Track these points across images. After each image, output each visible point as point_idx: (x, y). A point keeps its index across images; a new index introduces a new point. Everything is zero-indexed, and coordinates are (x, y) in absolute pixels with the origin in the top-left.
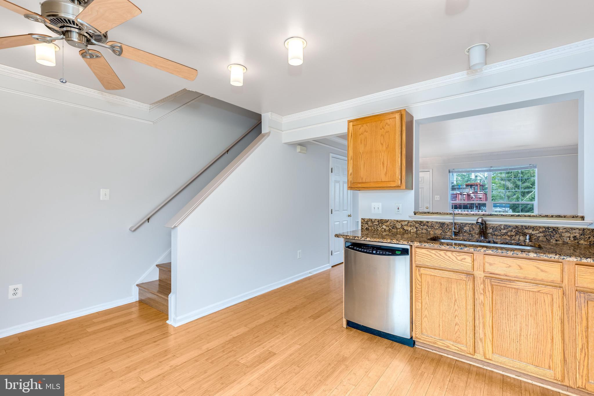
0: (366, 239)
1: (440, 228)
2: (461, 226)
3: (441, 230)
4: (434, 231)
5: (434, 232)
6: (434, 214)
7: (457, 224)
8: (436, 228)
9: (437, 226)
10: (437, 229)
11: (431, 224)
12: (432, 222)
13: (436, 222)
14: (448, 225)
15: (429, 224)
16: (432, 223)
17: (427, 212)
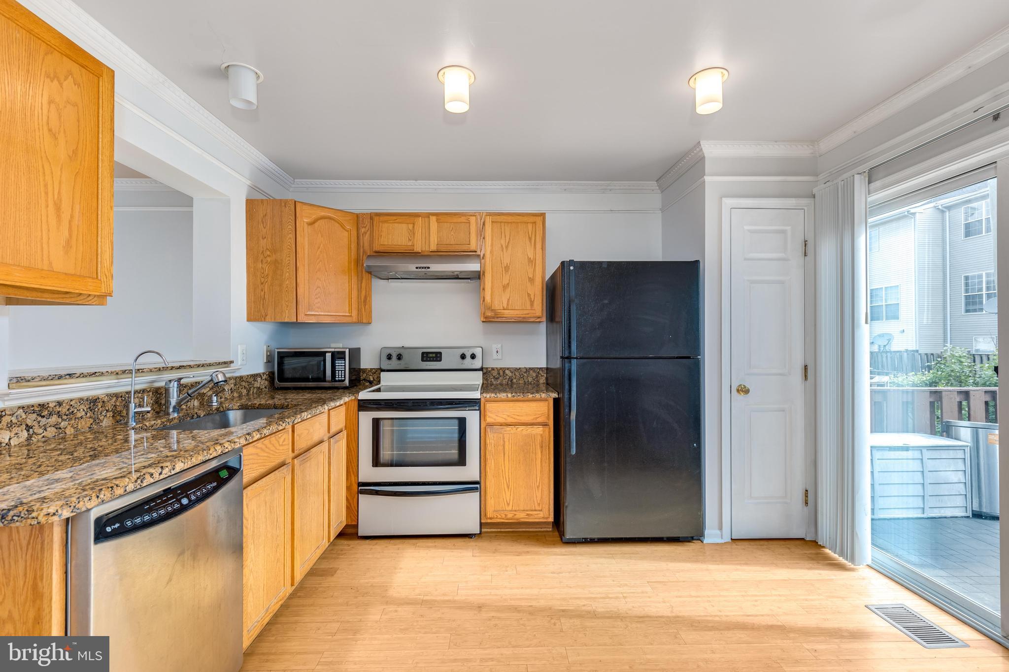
0: (174, 469)
1: (88, 415)
2: (127, 398)
3: (90, 417)
4: (76, 426)
5: (74, 428)
6: (86, 376)
7: (120, 395)
8: (79, 415)
9: (82, 410)
10: (82, 417)
11: (68, 407)
12: (71, 400)
13: (81, 400)
14: (103, 402)
15: (64, 410)
16: (72, 403)
17: (65, 375)
